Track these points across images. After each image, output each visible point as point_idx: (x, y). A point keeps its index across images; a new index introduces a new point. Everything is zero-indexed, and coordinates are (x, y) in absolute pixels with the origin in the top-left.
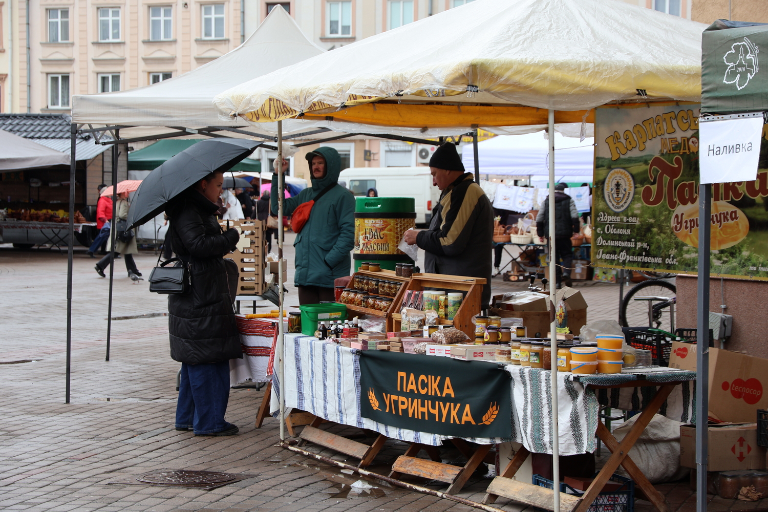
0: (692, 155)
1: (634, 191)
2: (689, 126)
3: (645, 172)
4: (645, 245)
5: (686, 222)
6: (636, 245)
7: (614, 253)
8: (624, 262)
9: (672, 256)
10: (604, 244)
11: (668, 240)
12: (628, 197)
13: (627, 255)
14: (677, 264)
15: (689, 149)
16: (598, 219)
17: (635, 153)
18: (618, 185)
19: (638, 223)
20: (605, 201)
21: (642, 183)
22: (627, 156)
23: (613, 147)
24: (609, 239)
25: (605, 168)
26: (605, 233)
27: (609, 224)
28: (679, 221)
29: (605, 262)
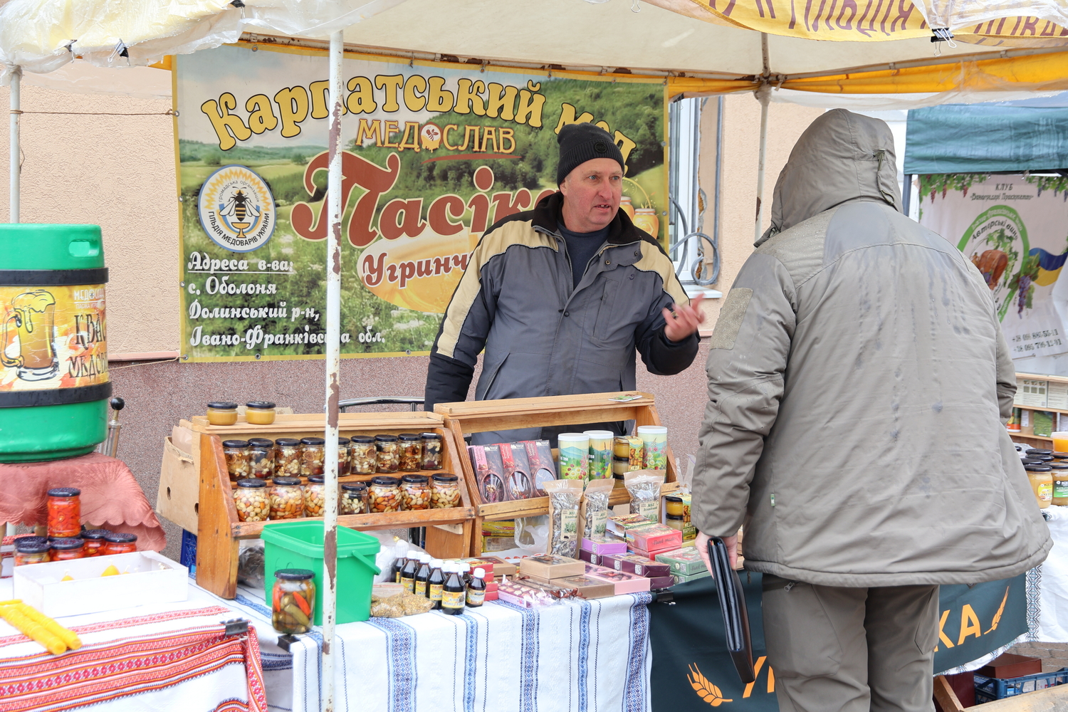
0: (423, 153)
1: (276, 211)
2: (426, 105)
3: (297, 177)
4: (310, 313)
5: (392, 268)
6: (289, 312)
7: (232, 332)
8: (258, 349)
9: (369, 328)
10: (204, 316)
11: (358, 301)
12: (266, 221)
13: (265, 332)
14: (384, 340)
15: (420, 143)
16: (190, 266)
17: (272, 141)
18: (240, 199)
19: (292, 272)
20: (203, 229)
21: (289, 197)
22: (251, 144)
23: (220, 123)
24: (216, 306)
25: (202, 163)
26: (208, 294)
27: (214, 275)
28: (375, 266)
29: (210, 350)
